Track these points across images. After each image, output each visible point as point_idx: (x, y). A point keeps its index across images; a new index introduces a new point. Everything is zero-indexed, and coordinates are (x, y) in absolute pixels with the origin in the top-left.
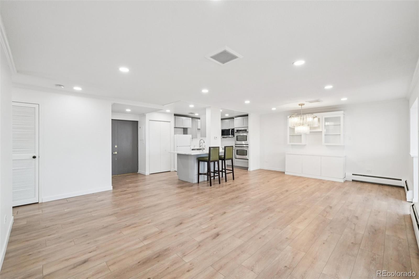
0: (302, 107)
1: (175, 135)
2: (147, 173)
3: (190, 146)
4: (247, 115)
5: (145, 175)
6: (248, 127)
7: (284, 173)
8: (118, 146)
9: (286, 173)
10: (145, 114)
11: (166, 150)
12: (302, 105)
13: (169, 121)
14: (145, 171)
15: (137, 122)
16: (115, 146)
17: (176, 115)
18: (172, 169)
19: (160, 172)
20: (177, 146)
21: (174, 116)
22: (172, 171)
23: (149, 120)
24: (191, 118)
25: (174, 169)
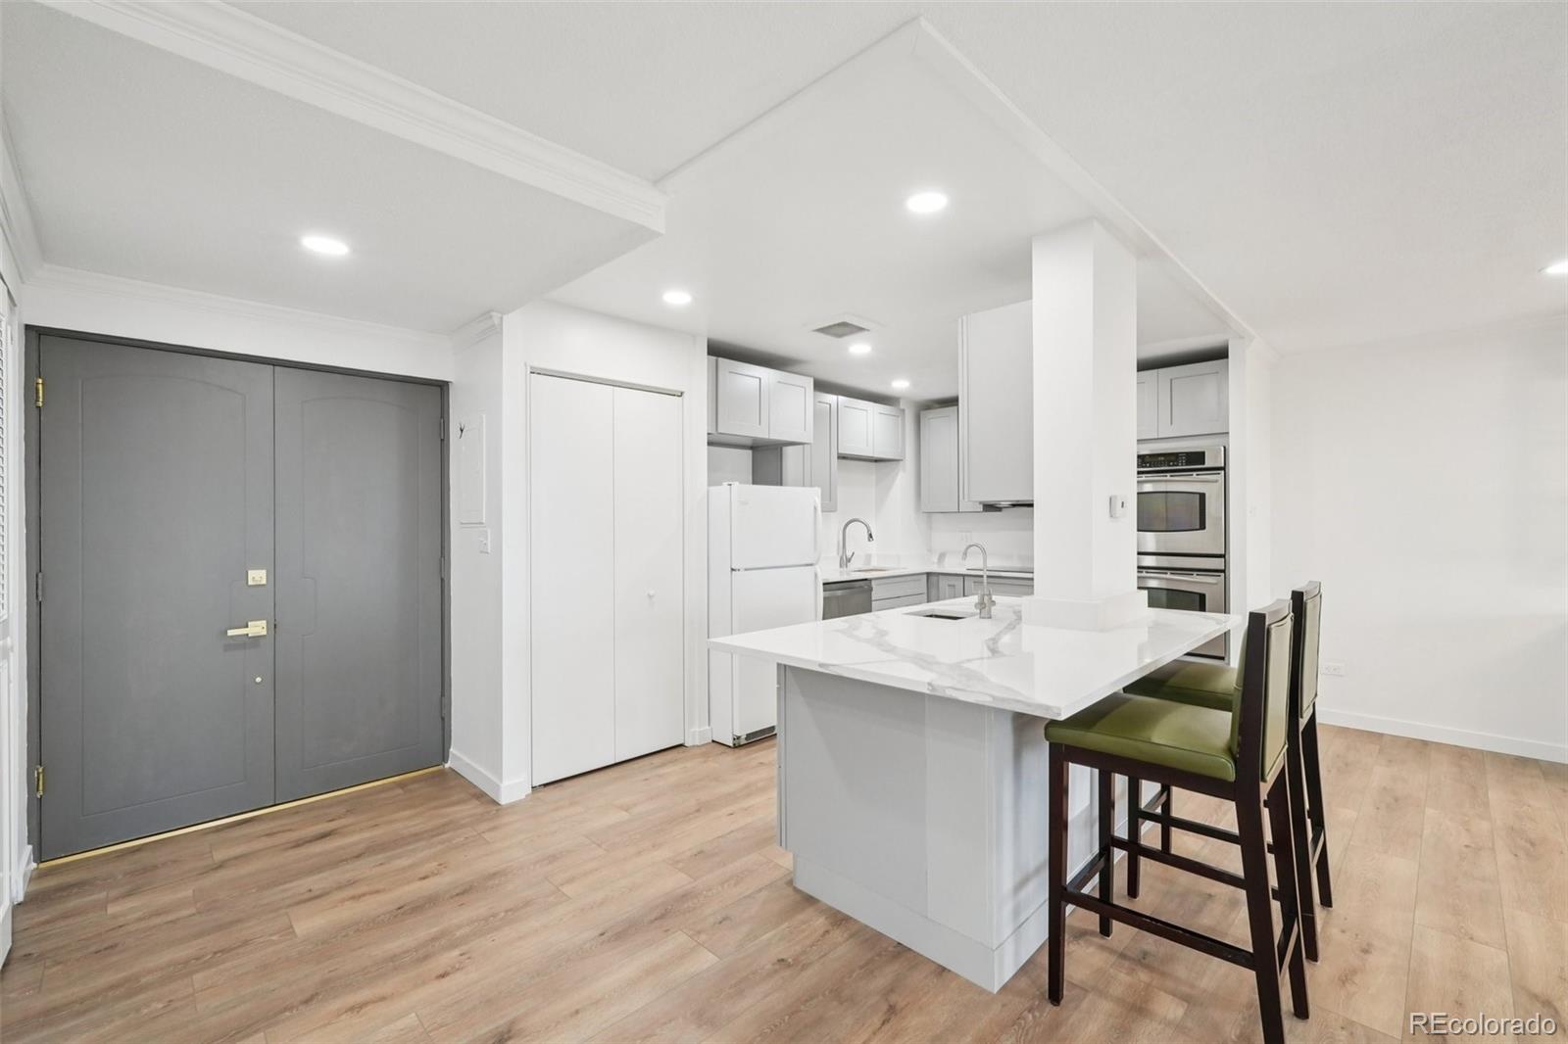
1: (711, 488)
2: (512, 788)
3: (812, 565)
4: (1220, 354)
5: (495, 803)
6: (1226, 433)
8: (273, 575)
10: (496, 315)
11: (650, 597)
13: (677, 387)
14: (497, 767)
15: (442, 387)
16: (252, 574)
17: (718, 350)
18: (693, 730)
19: (613, 762)
20: (733, 570)
21: (709, 353)
22: (697, 743)
23: (526, 365)
24: (812, 380)
25: (707, 727)
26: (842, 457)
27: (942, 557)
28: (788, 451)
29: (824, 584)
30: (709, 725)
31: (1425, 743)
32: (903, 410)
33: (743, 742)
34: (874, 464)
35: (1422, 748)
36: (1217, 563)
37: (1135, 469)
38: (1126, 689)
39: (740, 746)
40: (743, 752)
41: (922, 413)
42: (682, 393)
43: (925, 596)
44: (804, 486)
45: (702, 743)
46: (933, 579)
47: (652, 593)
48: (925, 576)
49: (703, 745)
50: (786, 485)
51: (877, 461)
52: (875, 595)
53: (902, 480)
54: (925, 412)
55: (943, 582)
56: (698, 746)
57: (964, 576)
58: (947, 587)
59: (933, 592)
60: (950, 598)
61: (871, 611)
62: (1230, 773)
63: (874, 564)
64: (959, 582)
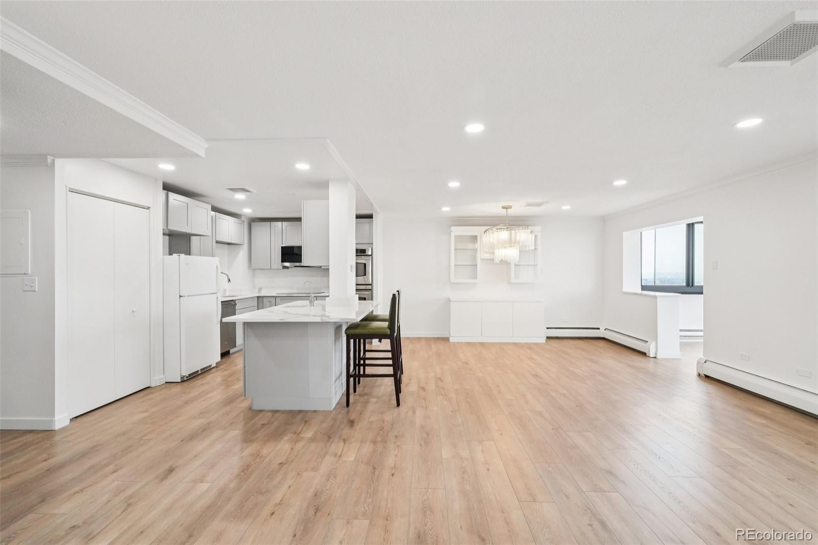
0: (508, 212)
2: (61, 420)
3: (216, 293)
4: (370, 217)
6: (372, 244)
7: (447, 339)
9: (451, 340)
11: (133, 312)
12: (507, 209)
13: (147, 205)
17: (168, 188)
18: (155, 378)
19: (114, 400)
20: (180, 296)
21: (163, 189)
22: (158, 384)
23: (66, 186)
24: (210, 206)
25: (163, 376)
26: (217, 242)
27: (260, 289)
28: (193, 239)
29: (222, 302)
30: (164, 374)
31: (419, 338)
32: (243, 221)
33: (185, 379)
34: (227, 245)
35: (419, 339)
36: (369, 287)
37: (355, 254)
38: (361, 321)
39: (184, 381)
40: (185, 384)
41: (252, 223)
42: (149, 208)
43: (256, 307)
44: (200, 255)
45: (161, 384)
46: (260, 299)
47: (134, 310)
48: (256, 298)
49: (162, 385)
50: (193, 255)
51: (229, 244)
52: (237, 307)
53: (243, 253)
54: (254, 223)
55: (265, 300)
56: (158, 386)
57: (275, 297)
58: (267, 303)
59: (260, 306)
60: (269, 307)
61: (235, 315)
62: (388, 332)
63: (227, 294)
64: (273, 300)
